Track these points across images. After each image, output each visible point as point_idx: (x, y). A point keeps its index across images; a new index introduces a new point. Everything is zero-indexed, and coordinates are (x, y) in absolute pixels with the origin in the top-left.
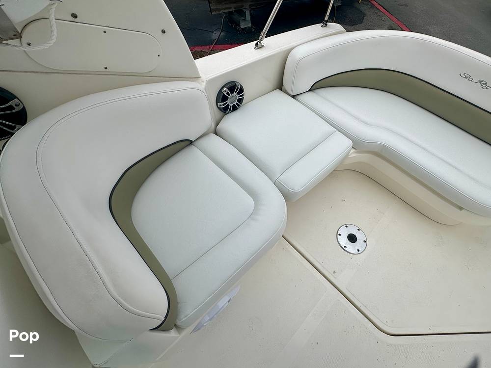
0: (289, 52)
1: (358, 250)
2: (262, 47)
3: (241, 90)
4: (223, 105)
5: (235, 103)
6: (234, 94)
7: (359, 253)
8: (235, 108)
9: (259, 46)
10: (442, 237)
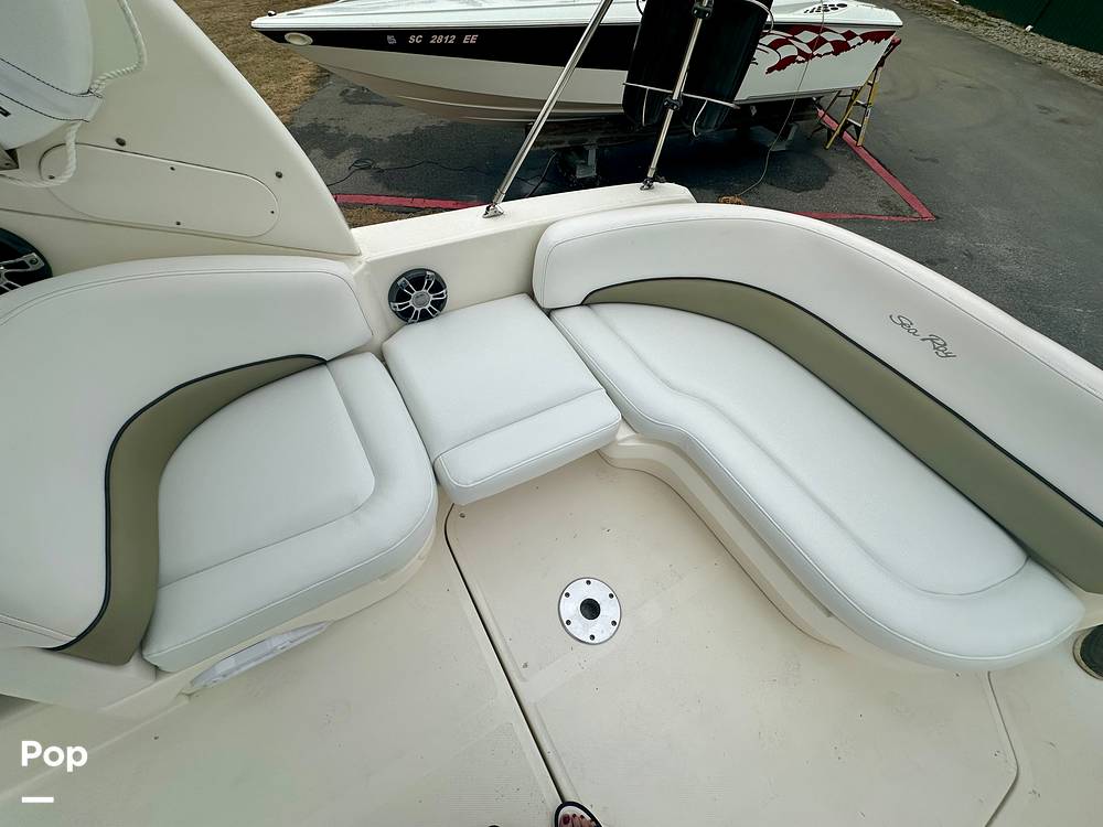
0: (545, 227)
1: (592, 637)
2: (498, 214)
3: (439, 286)
4: (400, 307)
5: (426, 308)
6: (423, 290)
7: (590, 641)
8: (425, 316)
9: (490, 213)
10: (799, 665)
